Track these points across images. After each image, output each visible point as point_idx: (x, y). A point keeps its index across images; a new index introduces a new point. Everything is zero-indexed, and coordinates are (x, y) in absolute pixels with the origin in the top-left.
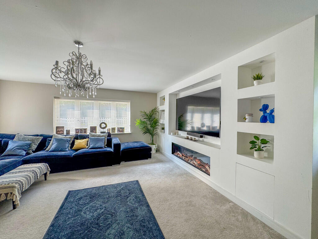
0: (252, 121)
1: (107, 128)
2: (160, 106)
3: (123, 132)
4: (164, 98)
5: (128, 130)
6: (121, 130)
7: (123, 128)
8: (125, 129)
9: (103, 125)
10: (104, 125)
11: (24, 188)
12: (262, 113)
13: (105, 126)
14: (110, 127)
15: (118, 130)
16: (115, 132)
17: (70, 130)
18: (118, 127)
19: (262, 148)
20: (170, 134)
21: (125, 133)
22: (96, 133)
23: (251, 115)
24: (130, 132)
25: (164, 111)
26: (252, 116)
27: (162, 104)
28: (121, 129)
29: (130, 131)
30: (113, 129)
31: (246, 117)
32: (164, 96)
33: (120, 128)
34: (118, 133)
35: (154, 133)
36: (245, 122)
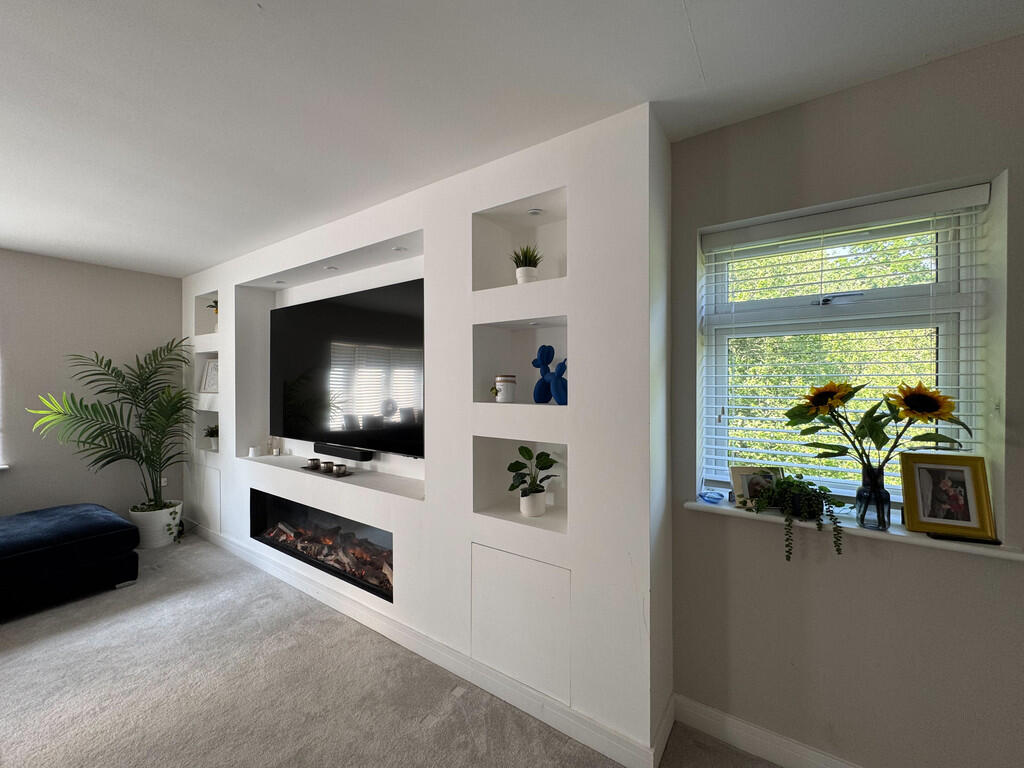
0: (513, 399)
2: (196, 334)
4: (216, 302)
12: (537, 374)
19: (541, 481)
20: (241, 452)
23: (510, 379)
25: (214, 356)
26: (514, 382)
27: (208, 325)
31: (499, 386)
32: (216, 293)
35: (168, 456)
36: (495, 402)
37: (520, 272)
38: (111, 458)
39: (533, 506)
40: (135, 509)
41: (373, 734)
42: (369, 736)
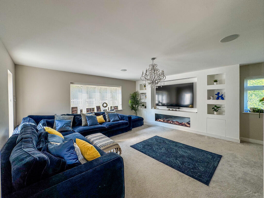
0: (213, 99)
1: (108, 107)
2: (140, 90)
3: (118, 109)
4: (145, 85)
5: (120, 108)
7: (117, 106)
10: (105, 104)
17: (82, 110)
18: (114, 106)
19: (218, 110)
20: (152, 108)
21: (119, 110)
23: (213, 97)
24: (121, 109)
25: (143, 94)
28: (116, 108)
31: (211, 98)
37: (215, 83)
39: (217, 113)
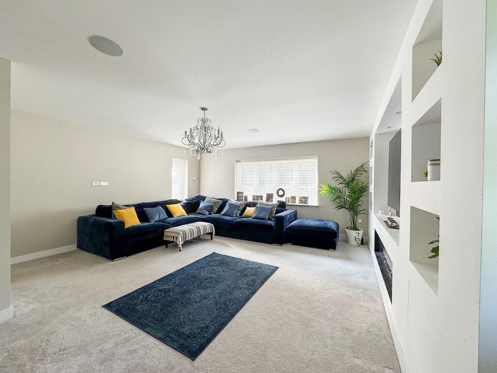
1: (285, 196)
2: (370, 159)
3: (307, 203)
5: (313, 202)
6: (303, 200)
7: (307, 198)
8: (309, 199)
9: (281, 192)
11: (187, 237)
13: (282, 193)
14: (288, 195)
15: (300, 201)
16: (295, 202)
17: (247, 196)
18: (300, 196)
21: (309, 204)
22: (272, 201)
24: (317, 205)
29: (317, 203)
30: (294, 198)
32: (373, 140)
33: (303, 197)
34: (300, 204)
35: (360, 210)
36: (427, 181)
38: (341, 207)
40: (347, 228)
41: (334, 339)
42: (332, 338)
